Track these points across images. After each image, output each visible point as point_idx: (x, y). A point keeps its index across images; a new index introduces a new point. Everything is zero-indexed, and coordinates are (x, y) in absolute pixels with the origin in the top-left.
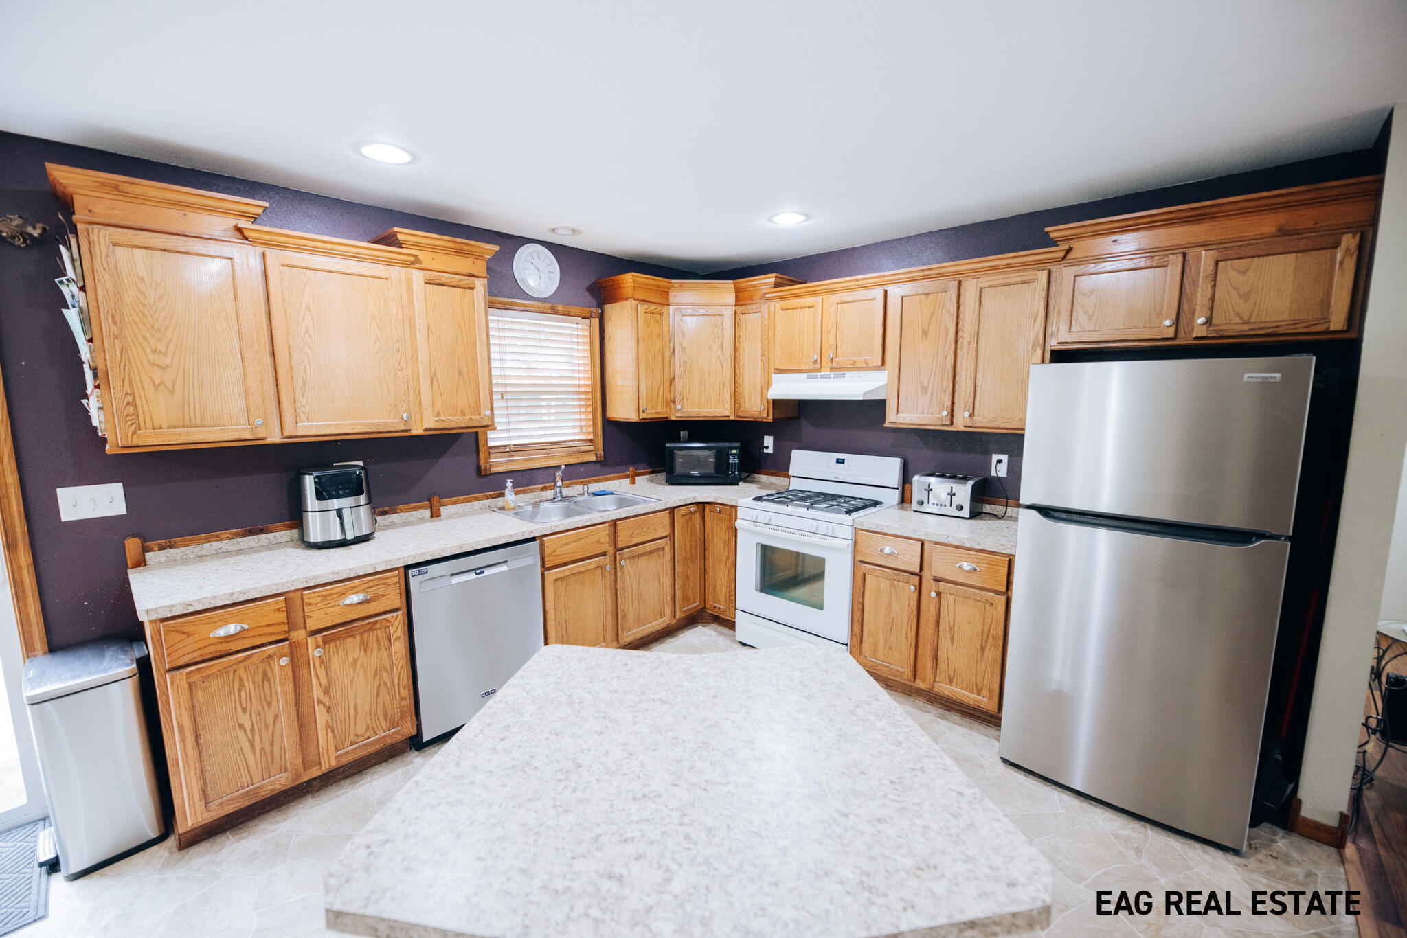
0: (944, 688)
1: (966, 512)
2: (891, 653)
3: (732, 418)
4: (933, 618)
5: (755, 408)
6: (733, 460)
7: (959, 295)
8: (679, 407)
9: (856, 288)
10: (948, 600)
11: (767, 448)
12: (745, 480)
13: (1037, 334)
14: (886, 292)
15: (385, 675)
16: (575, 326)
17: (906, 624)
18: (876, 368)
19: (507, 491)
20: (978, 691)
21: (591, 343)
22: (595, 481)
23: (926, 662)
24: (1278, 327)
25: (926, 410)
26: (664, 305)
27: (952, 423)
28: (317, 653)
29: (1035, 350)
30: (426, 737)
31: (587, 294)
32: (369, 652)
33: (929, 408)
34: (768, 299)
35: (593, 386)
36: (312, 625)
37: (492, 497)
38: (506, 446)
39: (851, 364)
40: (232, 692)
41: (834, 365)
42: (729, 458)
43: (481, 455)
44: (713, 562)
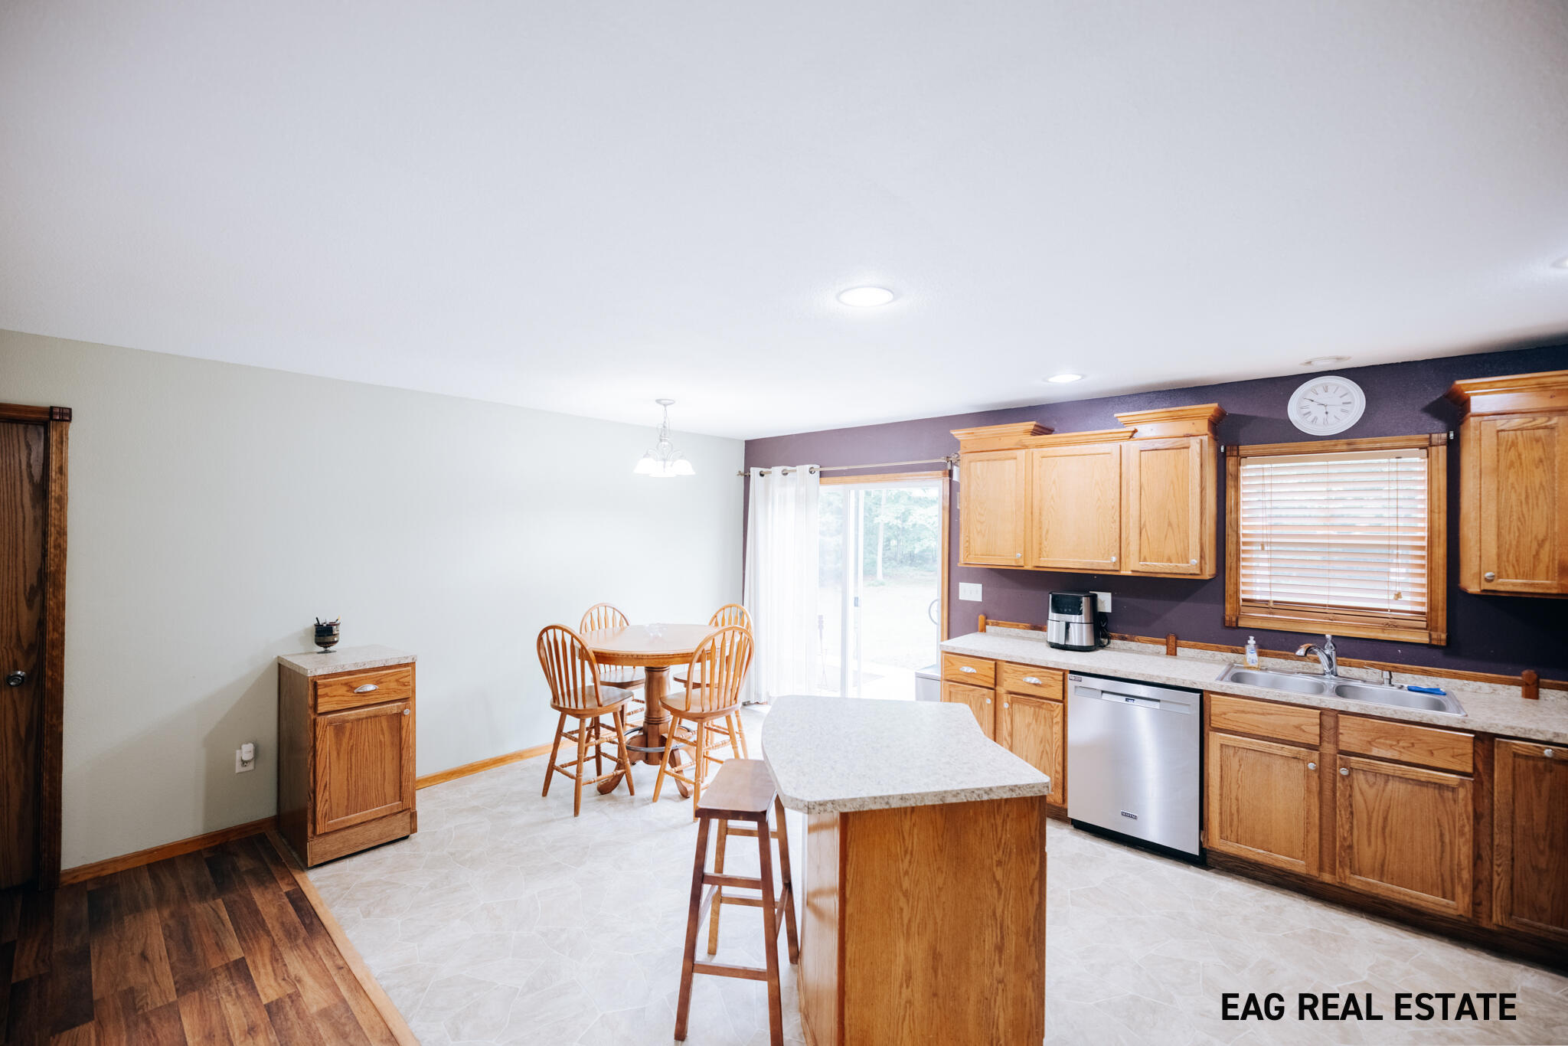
19: (1248, 648)
21: (1432, 481)
28: (1008, 707)
31: (1425, 416)
32: (1039, 723)
36: (1008, 686)
37: (1238, 652)
38: (1266, 601)
43: (1229, 607)
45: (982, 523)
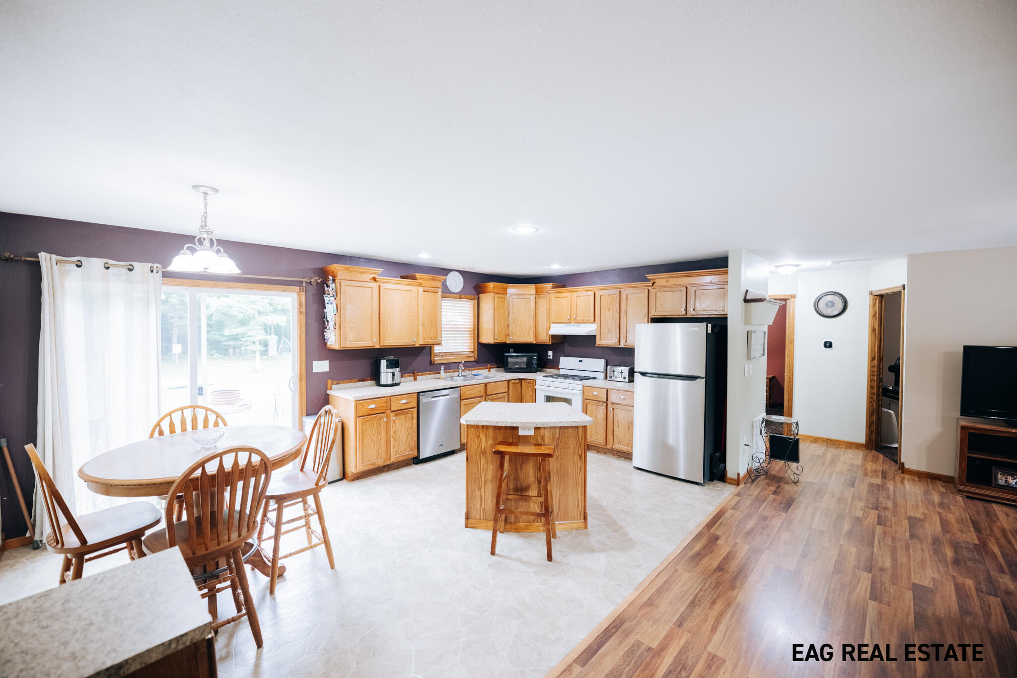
1: (627, 380)
3: (534, 342)
4: (612, 419)
5: (544, 338)
6: (535, 361)
7: (620, 296)
8: (511, 338)
9: (584, 291)
10: (617, 411)
11: (550, 356)
12: (540, 371)
13: (646, 312)
14: (595, 293)
15: (410, 431)
16: (468, 303)
17: (602, 422)
18: (592, 323)
21: (474, 310)
22: (474, 370)
23: (610, 437)
24: (712, 312)
25: (610, 339)
26: (505, 294)
27: (620, 344)
28: (394, 418)
29: (645, 318)
30: (422, 457)
31: (473, 290)
32: (407, 422)
34: (549, 293)
35: (474, 328)
36: (393, 409)
37: (435, 374)
38: (440, 353)
39: (582, 321)
40: (371, 428)
41: (576, 321)
42: (533, 361)
43: (432, 356)
45: (353, 323)
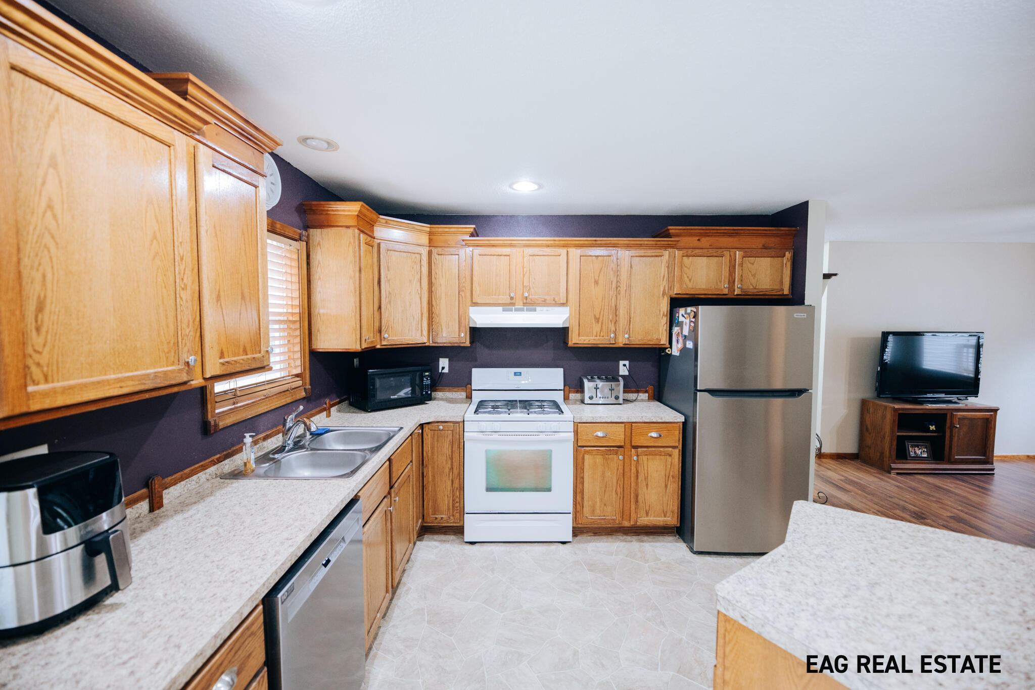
0: (644, 520)
1: (621, 400)
2: (605, 508)
3: (428, 344)
5: (453, 335)
6: (426, 381)
7: (618, 259)
8: (384, 335)
9: (545, 246)
10: (643, 459)
11: (444, 369)
13: (664, 287)
14: (567, 252)
16: (288, 247)
17: (615, 484)
18: (561, 305)
20: (664, 515)
21: (300, 268)
23: (630, 506)
24: (767, 291)
25: (598, 334)
26: (372, 237)
29: (664, 297)
31: (296, 217)
33: (600, 333)
34: (466, 245)
37: (219, 461)
39: (543, 301)
41: (528, 301)
42: (423, 380)
43: (209, 407)
44: (433, 476)
